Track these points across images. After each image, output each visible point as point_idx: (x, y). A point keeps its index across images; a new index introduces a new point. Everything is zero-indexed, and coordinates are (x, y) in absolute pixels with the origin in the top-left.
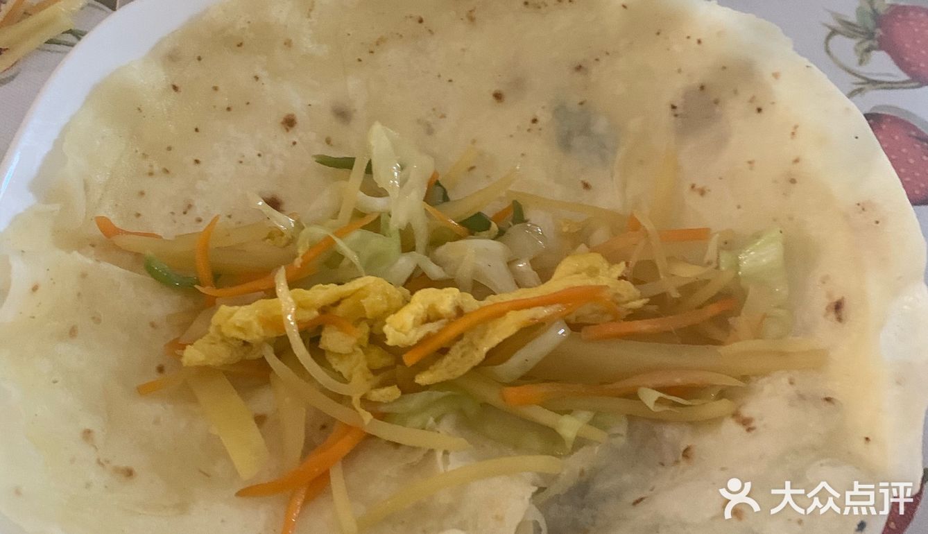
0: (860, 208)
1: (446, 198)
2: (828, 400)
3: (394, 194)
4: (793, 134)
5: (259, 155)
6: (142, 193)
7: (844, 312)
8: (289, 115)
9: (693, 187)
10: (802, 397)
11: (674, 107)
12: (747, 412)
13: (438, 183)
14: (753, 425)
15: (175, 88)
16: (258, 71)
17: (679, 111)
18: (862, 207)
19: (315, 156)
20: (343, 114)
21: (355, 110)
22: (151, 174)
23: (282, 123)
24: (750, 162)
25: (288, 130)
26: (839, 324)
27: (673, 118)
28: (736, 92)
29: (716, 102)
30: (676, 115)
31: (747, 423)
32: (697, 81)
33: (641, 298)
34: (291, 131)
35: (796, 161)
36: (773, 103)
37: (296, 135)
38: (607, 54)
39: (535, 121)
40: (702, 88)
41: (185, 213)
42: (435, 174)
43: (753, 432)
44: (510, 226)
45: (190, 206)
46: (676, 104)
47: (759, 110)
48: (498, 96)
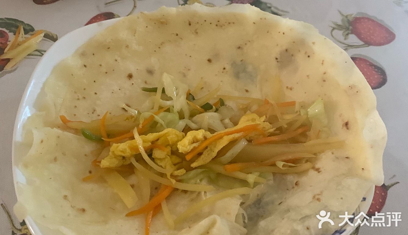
0: (350, 88)
1: (194, 99)
2: (347, 158)
3: (174, 98)
4: (322, 63)
5: (120, 89)
6: (76, 107)
7: (349, 126)
8: (129, 74)
9: (287, 87)
10: (337, 158)
11: (277, 59)
12: (317, 166)
13: (190, 94)
14: (320, 170)
15: (85, 66)
16: (116, 58)
17: (278, 60)
18: (351, 87)
19: (142, 88)
20: (150, 72)
21: (155, 70)
22: (78, 99)
23: (127, 77)
24: (308, 76)
25: (130, 79)
26: (348, 130)
27: (277, 63)
28: (299, 51)
29: (292, 55)
30: (278, 62)
31: (318, 170)
32: (284, 48)
33: (272, 128)
34: (131, 80)
35: (325, 73)
36: (314, 53)
37: (133, 81)
38: (249, 41)
39: (224, 69)
40: (286, 50)
41: (93, 113)
42: (189, 90)
43: (321, 172)
44: (220, 107)
45: (95, 110)
46: (278, 57)
47: (309, 56)
48: (209, 61)
